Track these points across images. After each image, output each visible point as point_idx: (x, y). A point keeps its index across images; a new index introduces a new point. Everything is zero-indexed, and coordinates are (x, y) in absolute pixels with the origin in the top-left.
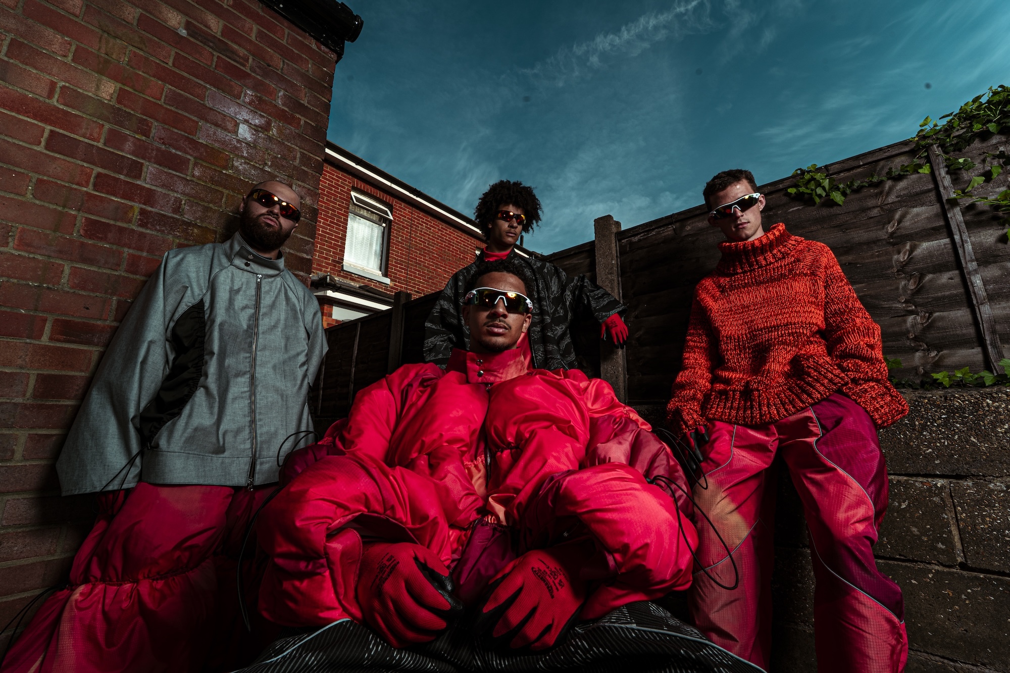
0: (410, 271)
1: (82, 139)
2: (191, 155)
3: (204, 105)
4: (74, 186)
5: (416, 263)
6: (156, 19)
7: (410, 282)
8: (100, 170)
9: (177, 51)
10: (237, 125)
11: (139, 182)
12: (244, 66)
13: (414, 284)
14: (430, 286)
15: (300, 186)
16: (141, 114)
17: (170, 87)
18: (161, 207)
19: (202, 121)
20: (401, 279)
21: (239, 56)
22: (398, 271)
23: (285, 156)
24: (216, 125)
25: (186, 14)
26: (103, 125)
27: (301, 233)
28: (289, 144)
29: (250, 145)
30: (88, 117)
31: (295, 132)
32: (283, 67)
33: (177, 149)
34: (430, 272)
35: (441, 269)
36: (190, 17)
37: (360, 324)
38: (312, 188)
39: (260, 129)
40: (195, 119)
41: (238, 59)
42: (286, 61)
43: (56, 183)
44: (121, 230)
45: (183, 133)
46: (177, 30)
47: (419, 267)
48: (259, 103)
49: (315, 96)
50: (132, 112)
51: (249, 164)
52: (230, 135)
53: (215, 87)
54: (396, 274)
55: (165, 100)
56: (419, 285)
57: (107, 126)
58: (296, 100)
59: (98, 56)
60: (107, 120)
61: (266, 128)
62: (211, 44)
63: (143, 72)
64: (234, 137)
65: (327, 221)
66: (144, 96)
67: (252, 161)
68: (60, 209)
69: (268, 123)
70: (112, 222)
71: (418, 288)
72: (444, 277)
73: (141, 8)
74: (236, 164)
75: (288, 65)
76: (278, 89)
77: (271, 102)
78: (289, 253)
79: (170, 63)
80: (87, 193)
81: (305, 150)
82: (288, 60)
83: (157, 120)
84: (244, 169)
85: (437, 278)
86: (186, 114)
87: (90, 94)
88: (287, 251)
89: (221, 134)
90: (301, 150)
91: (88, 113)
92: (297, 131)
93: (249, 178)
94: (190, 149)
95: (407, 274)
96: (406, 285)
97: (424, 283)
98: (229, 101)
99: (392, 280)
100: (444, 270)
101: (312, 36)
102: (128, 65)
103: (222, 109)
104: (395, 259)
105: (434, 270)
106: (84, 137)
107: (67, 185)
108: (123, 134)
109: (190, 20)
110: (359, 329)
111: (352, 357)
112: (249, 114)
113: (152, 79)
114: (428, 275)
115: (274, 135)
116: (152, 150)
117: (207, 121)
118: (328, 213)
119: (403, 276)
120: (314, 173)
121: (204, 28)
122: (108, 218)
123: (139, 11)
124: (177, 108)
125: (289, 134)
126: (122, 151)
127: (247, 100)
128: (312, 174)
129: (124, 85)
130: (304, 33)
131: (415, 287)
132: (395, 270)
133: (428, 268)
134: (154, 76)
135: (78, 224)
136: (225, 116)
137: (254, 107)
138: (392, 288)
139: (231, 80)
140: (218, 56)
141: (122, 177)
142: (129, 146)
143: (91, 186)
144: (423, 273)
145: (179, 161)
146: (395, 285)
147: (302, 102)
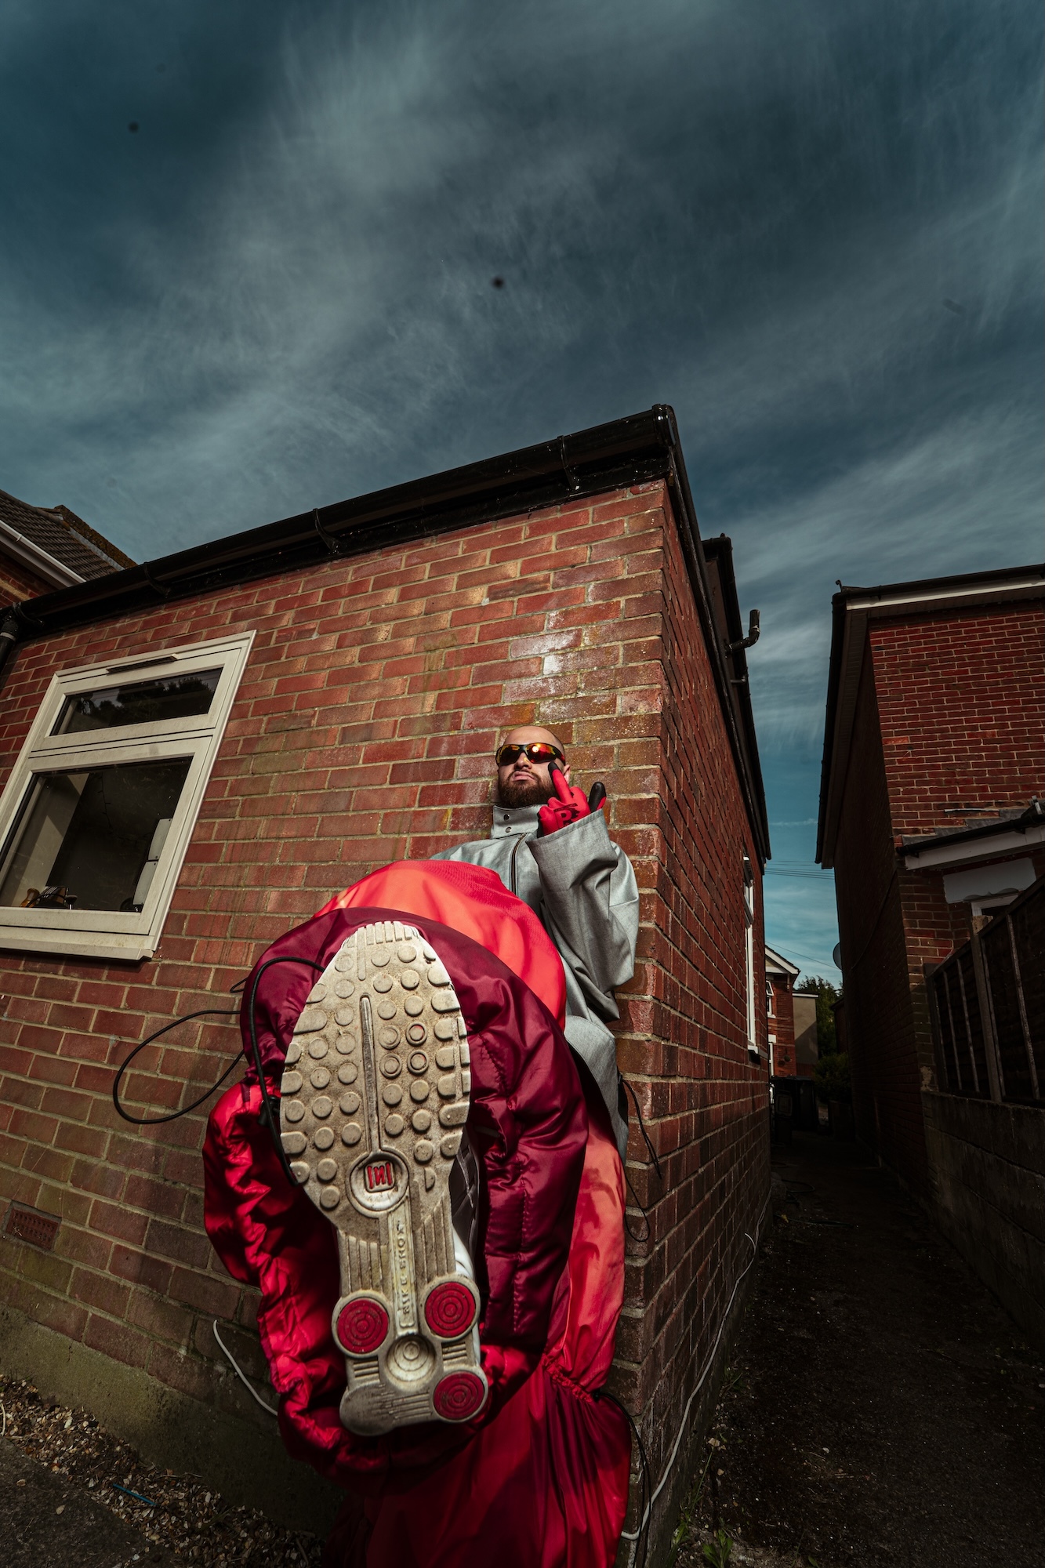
1: (411, 761)
2: (499, 727)
3: (508, 662)
4: (405, 810)
6: (463, 608)
8: (424, 784)
9: (481, 624)
10: (541, 663)
11: (452, 782)
12: (544, 589)
15: (627, 693)
16: (454, 709)
17: (477, 665)
18: (471, 799)
19: (506, 681)
21: (540, 583)
23: (603, 663)
24: (520, 676)
25: (489, 582)
26: (425, 738)
28: (608, 645)
29: (557, 677)
30: (416, 737)
31: (614, 624)
32: (591, 554)
33: (483, 728)
39: (568, 650)
40: (499, 683)
41: (538, 586)
42: (594, 544)
43: (395, 812)
44: (438, 839)
45: (489, 706)
46: (480, 604)
48: (565, 619)
49: (638, 556)
50: (446, 712)
51: (557, 701)
52: (534, 678)
53: (517, 635)
55: (472, 682)
57: (428, 737)
58: (612, 582)
59: (423, 676)
60: (428, 732)
61: (574, 644)
62: (511, 592)
63: (455, 667)
64: (539, 678)
65: (1018, 703)
66: (456, 690)
67: (561, 696)
68: (396, 836)
69: (578, 636)
70: (431, 834)
73: (453, 608)
74: (542, 710)
75: (596, 546)
76: (587, 584)
77: (579, 608)
78: (620, 800)
79: (476, 641)
80: (413, 812)
81: (630, 639)
82: (597, 541)
83: (466, 707)
84: (554, 711)
86: (491, 684)
87: (418, 715)
88: (616, 799)
89: (526, 683)
90: (626, 642)
91: (417, 733)
92: (616, 621)
93: (559, 720)
94: (496, 720)
98: (532, 640)
101: (622, 487)
102: (443, 668)
103: (525, 654)
106: (413, 758)
107: (400, 811)
108: (439, 739)
109: (492, 584)
112: (554, 640)
113: (462, 667)
115: (586, 646)
116: (462, 741)
117: (510, 678)
118: (1015, 688)
120: (647, 663)
121: (504, 581)
122: (429, 832)
123: (451, 611)
124: (482, 683)
125: (606, 632)
126: (439, 756)
127: (551, 625)
128: (644, 666)
129: (440, 689)
130: (612, 492)
135: (408, 845)
136: (528, 659)
137: (559, 628)
139: (533, 615)
140: (519, 599)
141: (440, 783)
142: (443, 748)
143: (416, 804)
145: (486, 739)
147: (620, 578)
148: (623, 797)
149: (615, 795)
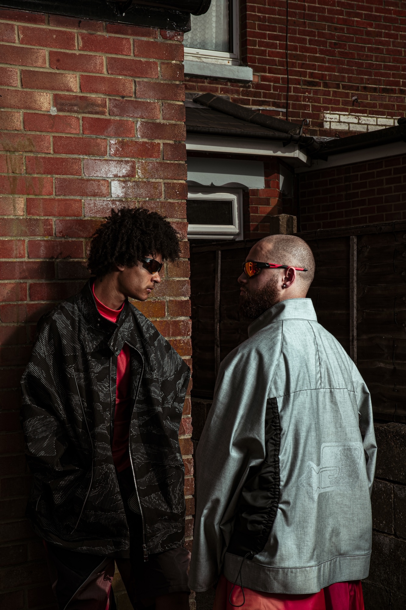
0: (293, 40)
1: (15, 260)
2: (83, 237)
3: (82, 180)
4: (20, 303)
5: (304, 16)
6: (33, 112)
7: (294, 65)
8: (30, 281)
9: (53, 134)
10: (109, 186)
11: (55, 281)
12: (103, 113)
13: (302, 66)
14: (338, 62)
16: (44, 216)
17: (57, 176)
19: (84, 198)
20: (273, 62)
21: (98, 105)
22: (267, 45)
23: (152, 196)
24: (95, 195)
25: (52, 89)
26: (24, 240)
27: (177, 276)
28: (154, 180)
29: (122, 201)
30: (15, 238)
31: (157, 163)
32: (135, 89)
33: (72, 237)
34: (336, 29)
35: (359, 15)
36: (56, 90)
37: (220, 252)
38: (180, 220)
39: (127, 178)
40: (78, 198)
41: (98, 109)
42: (137, 80)
43: (10, 304)
45: (73, 218)
46: (49, 111)
47: (311, 25)
48: (123, 149)
49: (169, 105)
50: (38, 218)
52: (105, 199)
53: (86, 155)
54: (263, 53)
55: (56, 192)
56: (313, 67)
57: (27, 239)
58: (153, 123)
59: (9, 177)
60: (25, 235)
61: (131, 174)
62: (75, 108)
63: (37, 174)
64: (109, 199)
66: (42, 197)
68: (16, 325)
69: (133, 167)
71: (312, 75)
72: (368, 33)
73: (23, 108)
75: (139, 83)
76: (136, 119)
77: (132, 141)
78: (170, 300)
79: (52, 152)
80: (27, 304)
81: (168, 179)
82: (139, 77)
83: (54, 215)
85: (351, 40)
86: (72, 197)
87: (12, 217)
88: (168, 300)
89: (99, 202)
90: (166, 181)
91: (14, 234)
92: (158, 161)
94: (81, 231)
95: (286, 48)
96: (287, 72)
97: (322, 60)
98: (99, 162)
99: (256, 70)
100: (368, 17)
101: (154, 26)
102: (26, 173)
103: (96, 175)
104: (259, 18)
105: (345, 22)
106: (17, 258)
107: (15, 303)
108: (37, 242)
109: (56, 92)
110: (220, 261)
111: (213, 304)
112: (116, 167)
113: (44, 176)
114: (332, 37)
115: (139, 178)
116: (57, 246)
117: (87, 195)
119: (278, 55)
120: (180, 202)
121: (67, 93)
123: (22, 111)
124: (65, 195)
125: (152, 168)
126: (39, 258)
127: (113, 151)
128: (178, 203)
129: (28, 194)
130: (147, 29)
131: (304, 74)
132: (261, 44)
133: (331, 20)
134: (44, 173)
135: (28, 332)
136: (99, 181)
137: (119, 157)
138: (258, 86)
139: (97, 138)
140: (83, 117)
141: (44, 281)
142: (43, 251)
143: (28, 298)
144: (321, 35)
145: (75, 247)
146: (264, 78)
147: (158, 121)
148: (171, 299)
149: (167, 297)
